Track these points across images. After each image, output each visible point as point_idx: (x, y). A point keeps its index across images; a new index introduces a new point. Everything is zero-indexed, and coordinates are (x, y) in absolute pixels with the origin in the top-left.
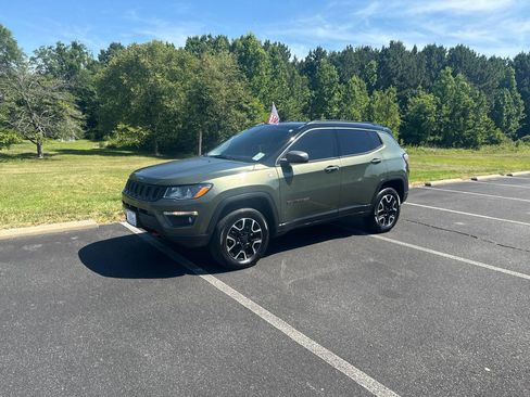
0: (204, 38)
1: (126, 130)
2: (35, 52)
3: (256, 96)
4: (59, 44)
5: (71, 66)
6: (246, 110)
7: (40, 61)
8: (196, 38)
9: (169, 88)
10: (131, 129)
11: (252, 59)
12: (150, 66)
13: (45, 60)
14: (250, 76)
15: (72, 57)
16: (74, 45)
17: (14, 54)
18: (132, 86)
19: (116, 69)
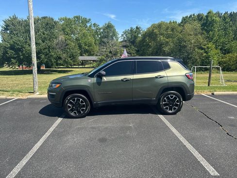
0: (191, 16)
2: (123, 32)
3: (210, 42)
4: (131, 28)
5: (135, 36)
6: (204, 49)
7: (124, 36)
8: (187, 17)
9: (166, 41)
11: (210, 23)
12: (158, 33)
13: (126, 35)
14: (208, 32)
15: (135, 33)
16: (137, 28)
17: (114, 34)
18: (150, 42)
19: (145, 36)
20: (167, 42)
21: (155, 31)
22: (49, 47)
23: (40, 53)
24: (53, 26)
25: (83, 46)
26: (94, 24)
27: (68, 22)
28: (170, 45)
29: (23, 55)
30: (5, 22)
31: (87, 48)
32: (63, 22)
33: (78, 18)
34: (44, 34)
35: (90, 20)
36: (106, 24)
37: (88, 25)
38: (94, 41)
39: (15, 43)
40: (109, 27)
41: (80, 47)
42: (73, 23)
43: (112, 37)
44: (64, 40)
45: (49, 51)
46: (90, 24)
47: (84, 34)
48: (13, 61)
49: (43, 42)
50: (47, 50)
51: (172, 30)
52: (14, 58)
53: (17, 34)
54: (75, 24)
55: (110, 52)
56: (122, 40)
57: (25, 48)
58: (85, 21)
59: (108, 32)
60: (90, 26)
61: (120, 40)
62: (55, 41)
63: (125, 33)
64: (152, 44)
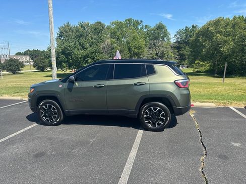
1: (198, 63)
2: (177, 32)
4: (186, 27)
7: (178, 36)
9: (224, 40)
10: (201, 63)
12: (214, 30)
13: (180, 35)
15: (191, 32)
16: (193, 26)
17: (166, 35)
18: (204, 42)
19: (198, 35)
20: (226, 42)
21: (210, 29)
22: (96, 51)
23: (88, 57)
24: (101, 30)
25: (133, 49)
26: (146, 26)
27: (120, 26)
28: (229, 44)
29: (72, 59)
30: (60, 29)
31: (136, 51)
32: (115, 26)
33: (129, 20)
34: (92, 38)
35: (141, 22)
36: (156, 25)
37: (140, 27)
38: (144, 43)
39: (66, 48)
40: (160, 27)
41: (130, 49)
42: (124, 26)
43: (163, 38)
44: (109, 43)
45: (95, 55)
46: (141, 26)
47: (134, 37)
48: (64, 64)
49: (91, 46)
50: (94, 54)
51: (234, 26)
52: (65, 62)
53: (68, 40)
54: (127, 27)
55: (157, 54)
56: (175, 41)
57: (73, 52)
58: (137, 23)
59: (158, 33)
60: (142, 28)
61: (173, 40)
62: (102, 45)
63: (179, 33)
64: (207, 43)
